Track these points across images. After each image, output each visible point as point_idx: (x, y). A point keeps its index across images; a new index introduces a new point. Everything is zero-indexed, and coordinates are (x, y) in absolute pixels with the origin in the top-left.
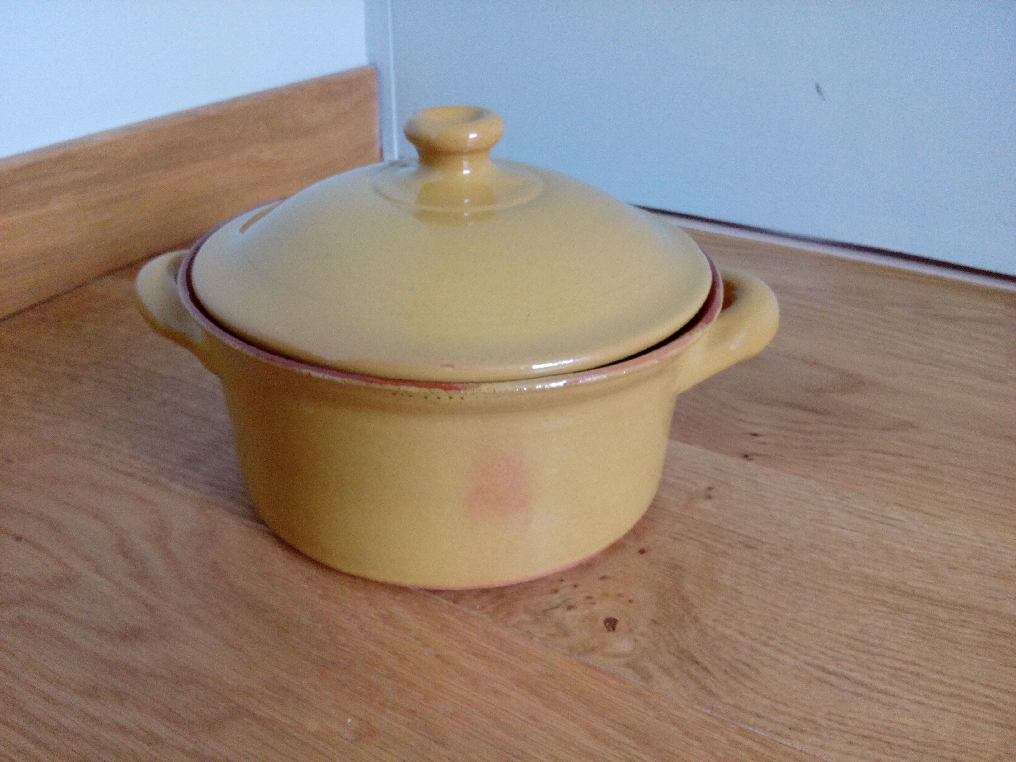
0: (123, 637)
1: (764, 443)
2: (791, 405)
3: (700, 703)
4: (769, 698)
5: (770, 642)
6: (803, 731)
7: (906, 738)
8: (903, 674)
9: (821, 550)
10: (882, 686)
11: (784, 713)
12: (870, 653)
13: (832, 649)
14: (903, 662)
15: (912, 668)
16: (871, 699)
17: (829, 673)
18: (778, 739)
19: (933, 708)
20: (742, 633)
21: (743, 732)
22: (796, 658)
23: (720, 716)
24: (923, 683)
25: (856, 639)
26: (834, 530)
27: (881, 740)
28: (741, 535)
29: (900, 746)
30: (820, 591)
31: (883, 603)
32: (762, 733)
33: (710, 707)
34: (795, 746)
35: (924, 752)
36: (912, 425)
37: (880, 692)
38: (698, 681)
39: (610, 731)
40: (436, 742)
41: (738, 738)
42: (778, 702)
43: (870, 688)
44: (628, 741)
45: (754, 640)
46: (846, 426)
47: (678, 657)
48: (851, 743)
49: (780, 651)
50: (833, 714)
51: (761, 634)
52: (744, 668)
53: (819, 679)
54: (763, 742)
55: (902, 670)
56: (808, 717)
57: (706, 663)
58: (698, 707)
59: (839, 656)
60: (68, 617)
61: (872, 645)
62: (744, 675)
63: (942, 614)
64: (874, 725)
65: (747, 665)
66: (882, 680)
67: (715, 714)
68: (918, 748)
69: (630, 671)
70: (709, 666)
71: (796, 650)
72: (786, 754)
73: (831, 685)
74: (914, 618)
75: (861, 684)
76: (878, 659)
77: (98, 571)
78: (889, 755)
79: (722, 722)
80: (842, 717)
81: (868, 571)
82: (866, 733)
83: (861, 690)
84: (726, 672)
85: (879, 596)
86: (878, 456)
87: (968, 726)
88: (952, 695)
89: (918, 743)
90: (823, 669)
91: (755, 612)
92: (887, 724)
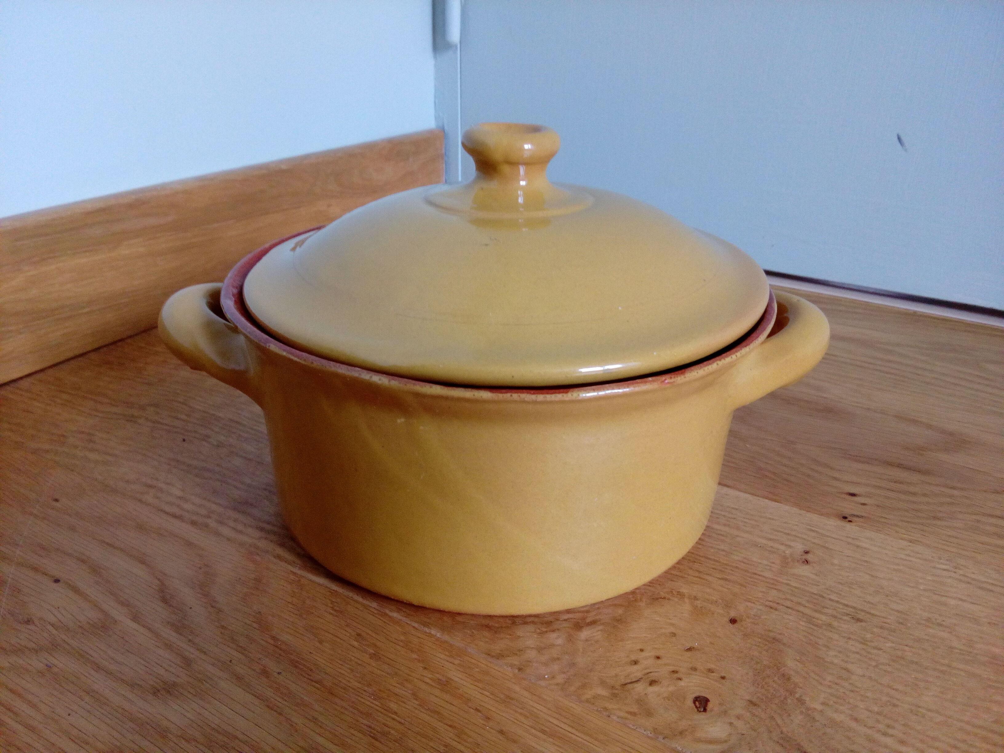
0: (155, 692)
1: (865, 505)
2: (891, 464)
5: (890, 731)
9: (940, 625)
13: (964, 741)
20: (856, 720)
25: (992, 731)
26: (953, 602)
28: (844, 605)
30: (942, 672)
45: (871, 727)
46: (953, 488)
47: (781, 744)
51: (878, 721)
60: (98, 668)
71: (922, 741)
77: (135, 618)
81: (995, 650)
86: (993, 520)
91: (869, 694)
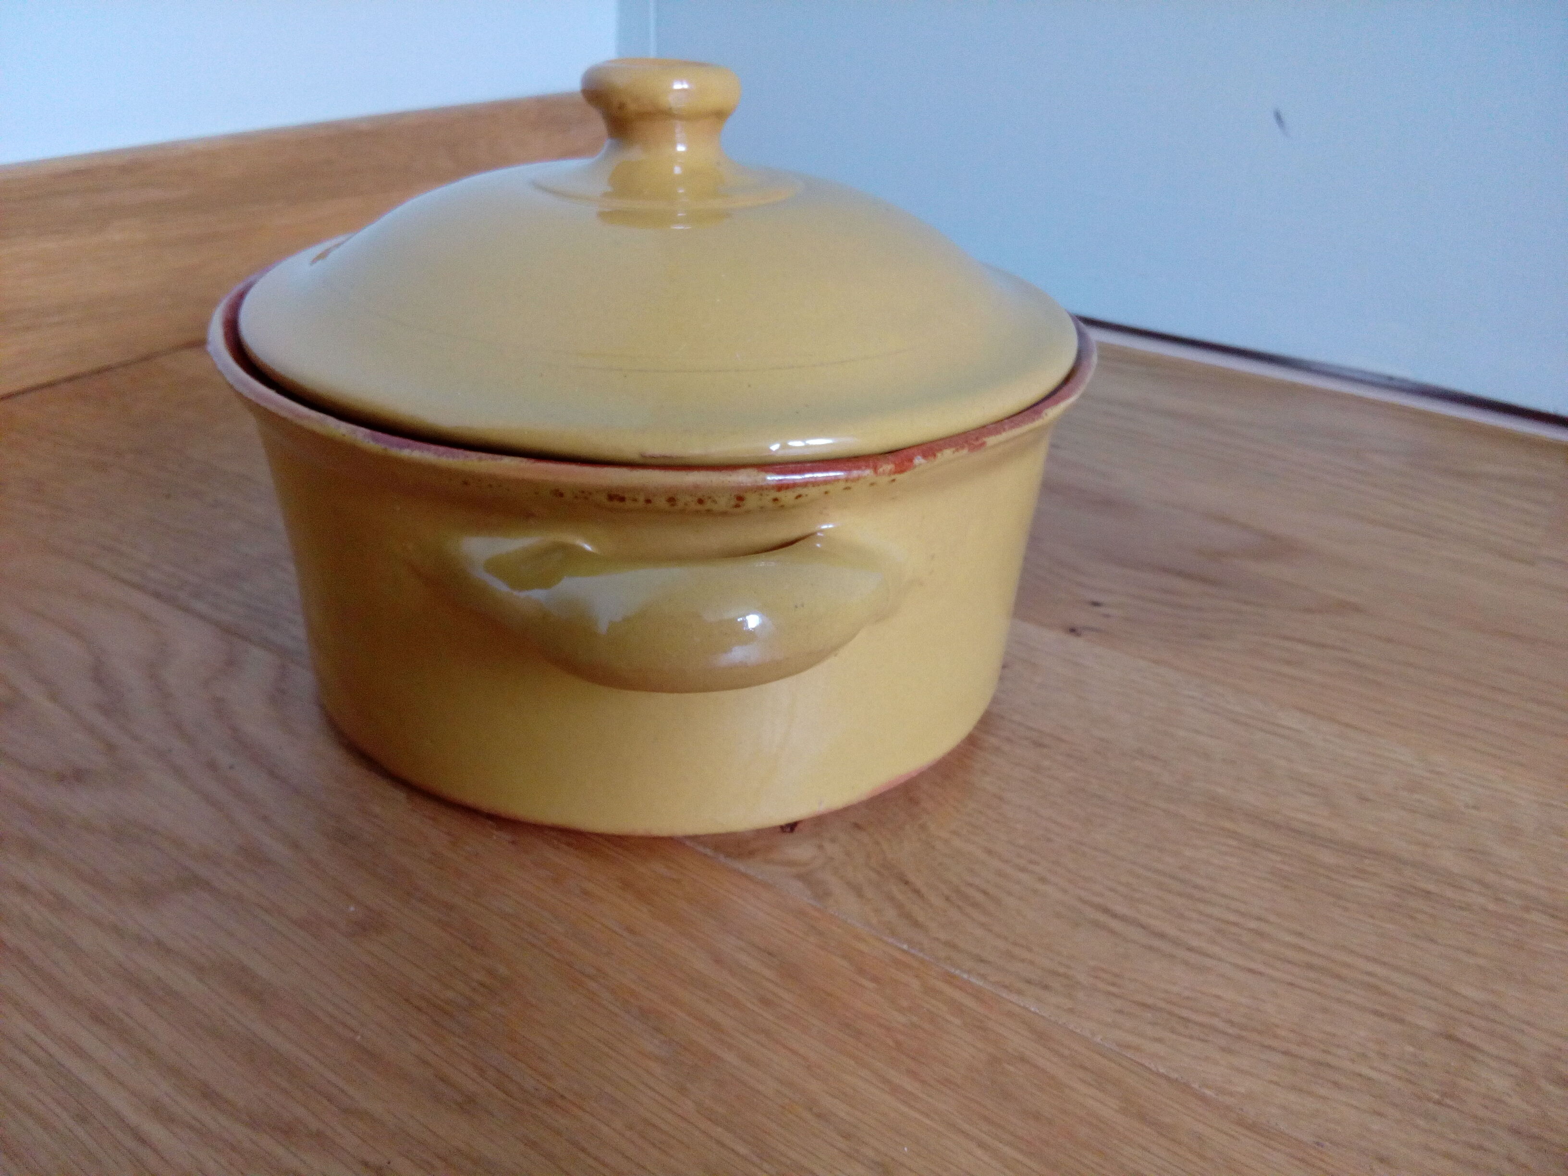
1: (1107, 616)
2: (1166, 570)
3: (893, 933)
4: (1006, 939)
5: (1031, 867)
6: (1046, 987)
7: (1214, 1014)
8: (1234, 929)
9: (1155, 758)
10: (1195, 942)
11: (1023, 961)
12: (1190, 897)
13: (1129, 886)
14: (1243, 914)
15: (1253, 924)
16: (1172, 957)
17: (1115, 916)
18: (1004, 994)
19: (1273, 979)
20: (990, 852)
21: (950, 979)
22: (1065, 891)
23: (921, 955)
24: (1267, 946)
25: (1173, 877)
26: (1182, 733)
27: (1170, 1013)
28: (1030, 729)
29: (1201, 1025)
30: (1134, 809)
31: (1233, 834)
32: (980, 983)
33: (909, 942)
34: (1027, 1006)
35: (1239, 1038)
36: (1356, 609)
37: (1190, 949)
38: (900, 907)
39: (744, 958)
40: (474, 948)
41: (940, 985)
42: (1015, 944)
43: (1176, 942)
44: (767, 973)
45: (1006, 862)
46: (1246, 603)
47: (878, 873)
48: (1120, 1012)
49: (1043, 880)
50: (1103, 970)
51: (1018, 856)
52: (979, 897)
53: (1096, 924)
54: (977, 995)
55: (1236, 924)
56: (1062, 970)
57: (919, 883)
58: (890, 940)
59: (1137, 896)
61: (1196, 887)
62: (975, 905)
63: (1327, 857)
64: (1166, 992)
65: (985, 893)
66: (1199, 934)
67: (913, 951)
68: (1231, 1030)
69: (800, 885)
70: (924, 890)
71: (1070, 881)
72: (1010, 1014)
73: (1112, 932)
74: (1279, 858)
75: (1162, 936)
76: (1201, 907)
77: (54, 697)
78: (1180, 1034)
79: (922, 962)
80: (1116, 975)
81: (1221, 791)
82: (1150, 1001)
83: (1156, 943)
84: (947, 899)
85: (1228, 825)
86: (1288, 644)
87: (1325, 1010)
88: (1310, 967)
89: (1232, 1023)
90: (1106, 911)
91: (1020, 827)
92: (1187, 993)
